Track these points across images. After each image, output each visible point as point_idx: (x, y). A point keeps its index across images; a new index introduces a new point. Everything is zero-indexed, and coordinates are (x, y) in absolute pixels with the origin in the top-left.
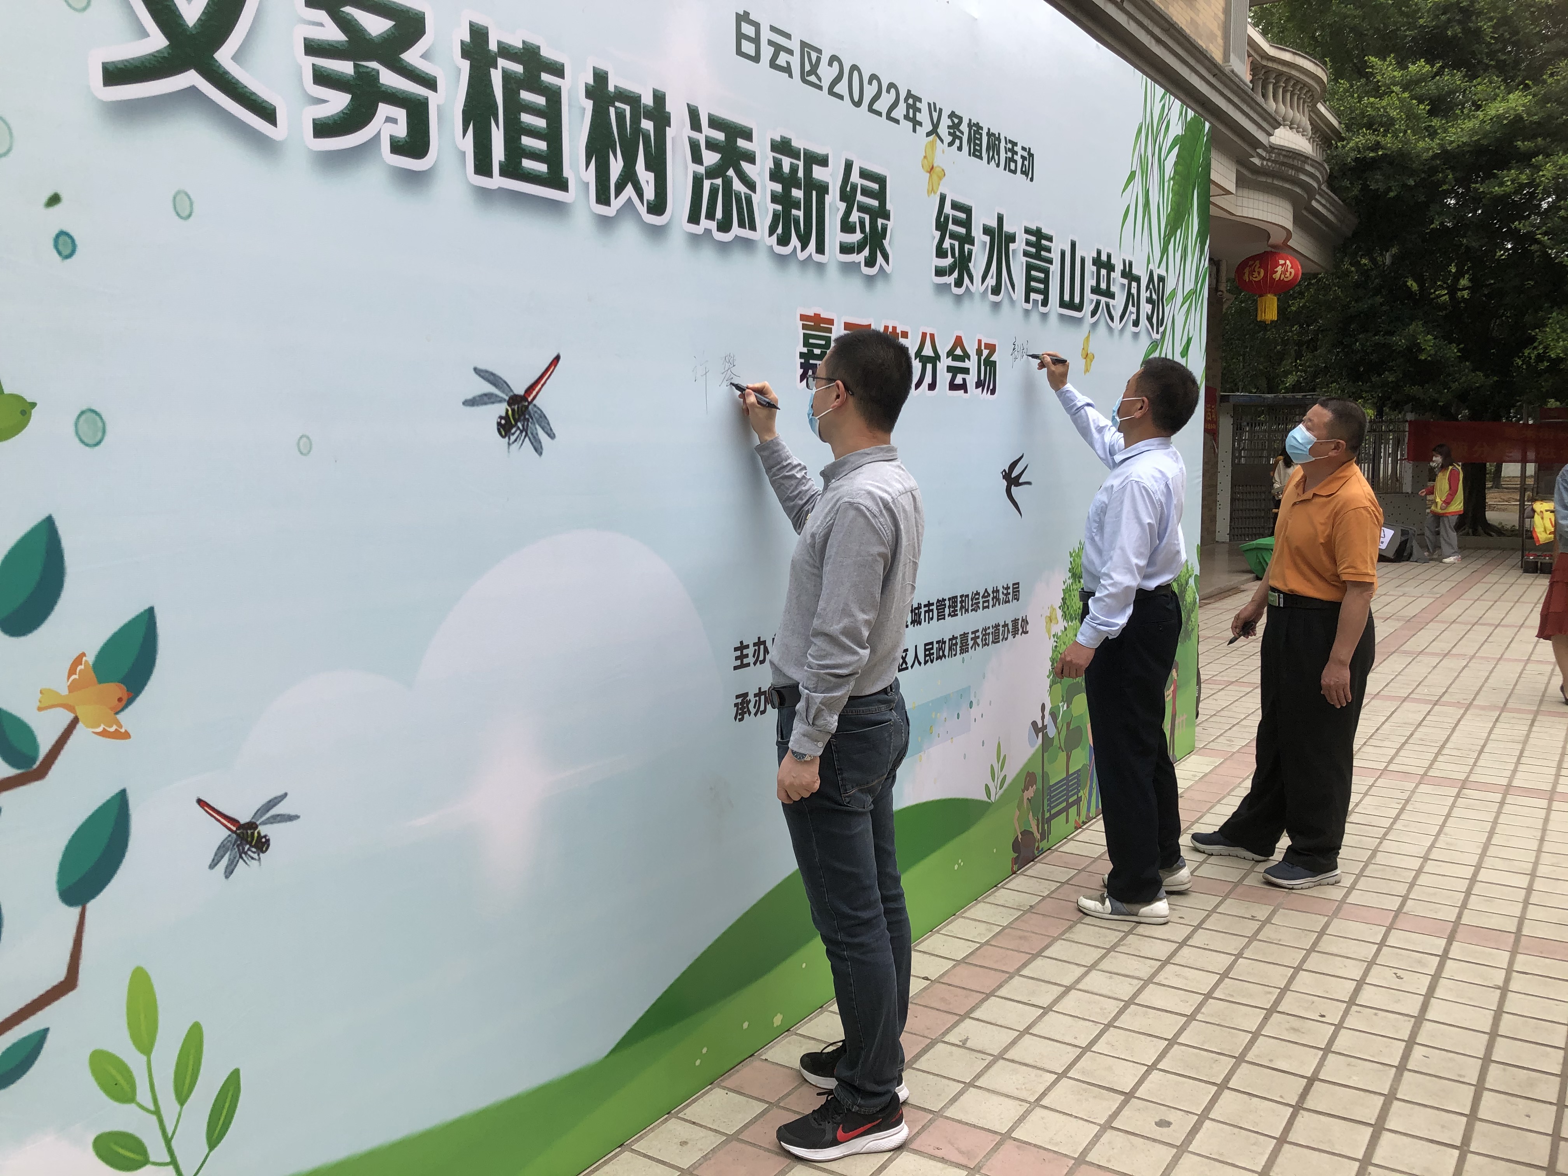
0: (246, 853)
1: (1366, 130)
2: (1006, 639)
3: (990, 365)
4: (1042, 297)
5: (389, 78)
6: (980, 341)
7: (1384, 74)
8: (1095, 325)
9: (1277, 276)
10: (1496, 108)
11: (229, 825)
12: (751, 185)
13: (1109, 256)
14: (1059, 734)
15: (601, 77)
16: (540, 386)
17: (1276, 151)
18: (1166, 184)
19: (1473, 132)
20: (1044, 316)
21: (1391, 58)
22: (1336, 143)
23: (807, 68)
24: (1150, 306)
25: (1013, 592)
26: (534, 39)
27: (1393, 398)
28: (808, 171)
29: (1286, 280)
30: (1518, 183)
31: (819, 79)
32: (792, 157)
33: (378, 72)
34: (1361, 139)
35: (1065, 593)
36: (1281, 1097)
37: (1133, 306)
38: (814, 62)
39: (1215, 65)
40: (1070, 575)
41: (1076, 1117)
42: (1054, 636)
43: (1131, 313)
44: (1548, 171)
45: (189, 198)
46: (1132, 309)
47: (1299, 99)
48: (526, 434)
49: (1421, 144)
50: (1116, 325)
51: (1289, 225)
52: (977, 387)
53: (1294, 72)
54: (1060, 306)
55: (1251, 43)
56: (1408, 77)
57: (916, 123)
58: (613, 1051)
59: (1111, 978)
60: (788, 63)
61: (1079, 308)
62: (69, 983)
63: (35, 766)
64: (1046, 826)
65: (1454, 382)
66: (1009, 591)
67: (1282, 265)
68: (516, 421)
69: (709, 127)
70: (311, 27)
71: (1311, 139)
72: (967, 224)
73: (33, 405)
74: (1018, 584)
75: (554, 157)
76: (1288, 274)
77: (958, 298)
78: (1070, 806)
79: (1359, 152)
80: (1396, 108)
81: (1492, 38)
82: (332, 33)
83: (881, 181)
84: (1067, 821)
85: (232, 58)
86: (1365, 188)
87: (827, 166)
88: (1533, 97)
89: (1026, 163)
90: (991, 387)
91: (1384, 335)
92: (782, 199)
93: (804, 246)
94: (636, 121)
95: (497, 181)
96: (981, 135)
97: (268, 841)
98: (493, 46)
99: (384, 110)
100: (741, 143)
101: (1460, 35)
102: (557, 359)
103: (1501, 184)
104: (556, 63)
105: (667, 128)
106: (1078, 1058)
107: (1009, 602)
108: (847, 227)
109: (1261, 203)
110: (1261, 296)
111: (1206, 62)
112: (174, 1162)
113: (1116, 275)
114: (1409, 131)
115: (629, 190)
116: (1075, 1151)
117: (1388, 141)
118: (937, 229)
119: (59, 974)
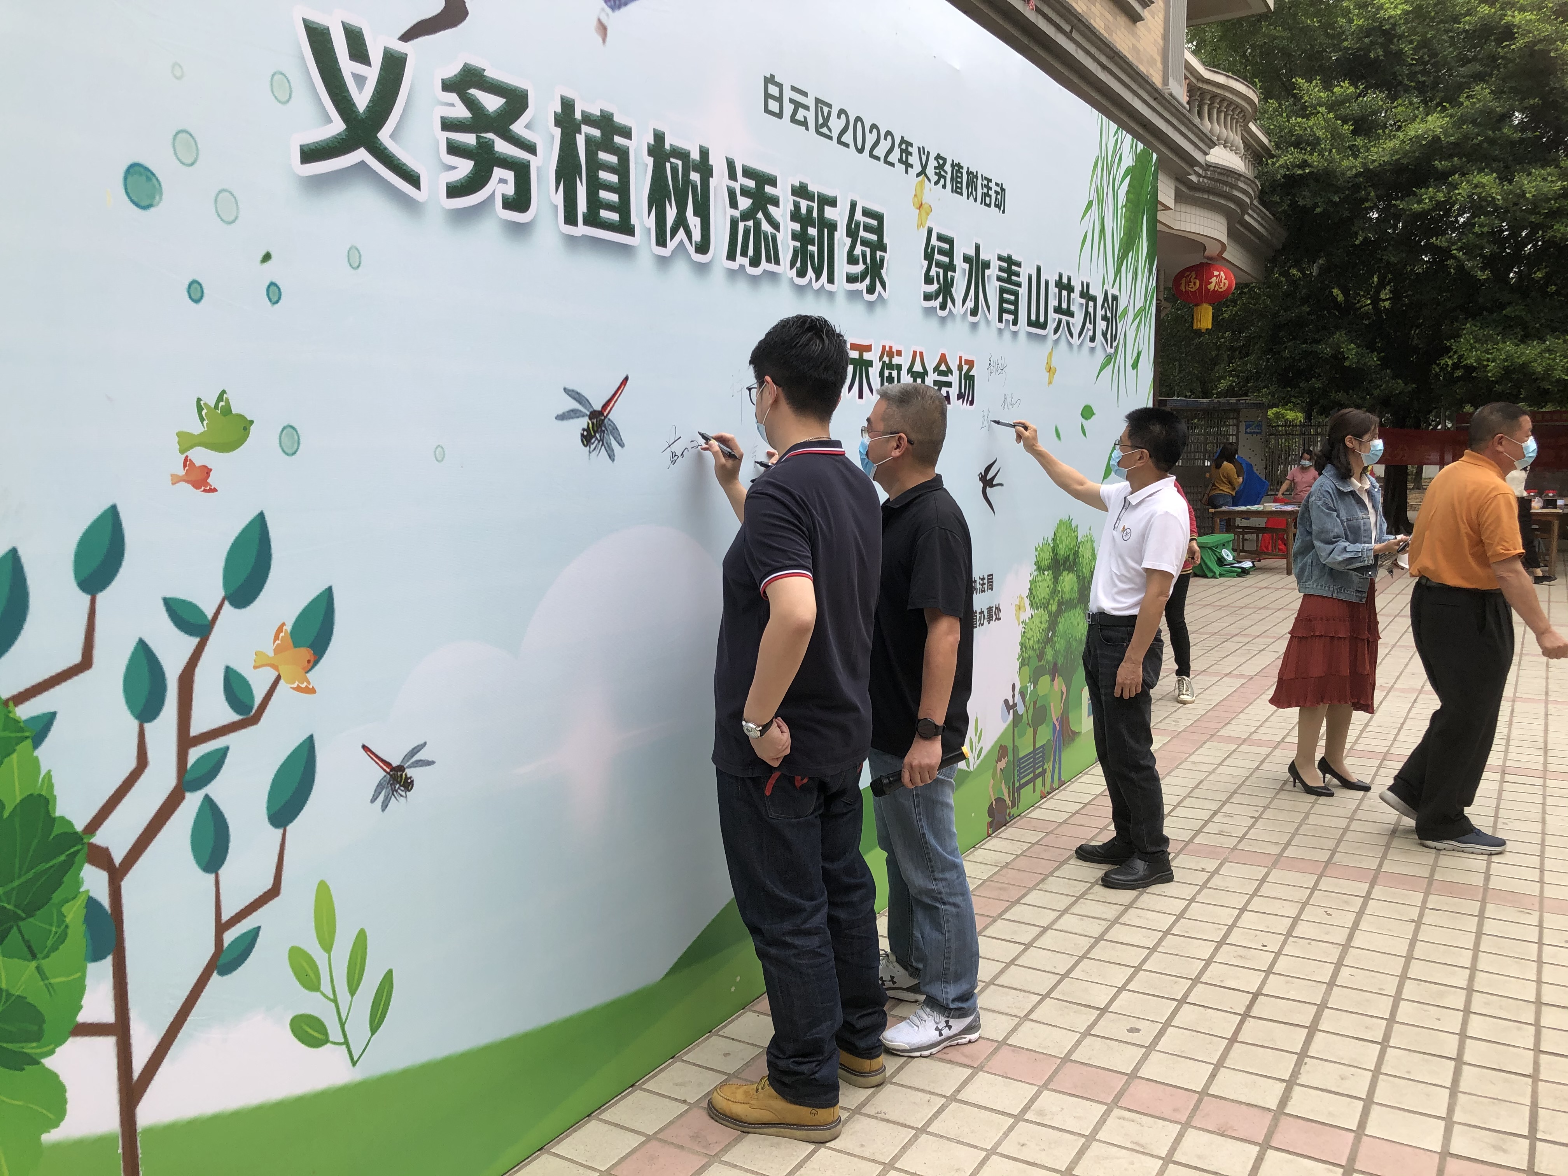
0: (397, 791)
1: (1294, 149)
2: (983, 625)
3: (970, 379)
4: (1013, 317)
5: (502, 147)
6: (961, 358)
7: (1311, 95)
8: (1057, 341)
9: (1211, 287)
10: (1416, 129)
11: (385, 767)
12: (776, 226)
13: (1069, 279)
14: (1027, 711)
15: (659, 137)
16: (613, 403)
17: (1212, 168)
18: (1119, 212)
19: (1394, 151)
20: (1015, 334)
21: (1317, 81)
22: (1267, 160)
23: (821, 121)
24: (1105, 323)
25: (988, 583)
26: (609, 108)
27: (1321, 402)
28: (821, 211)
29: (1220, 290)
30: (1436, 200)
31: (830, 130)
32: (809, 200)
33: (493, 142)
34: (1289, 157)
35: (1031, 585)
36: (1231, 1008)
37: (1090, 323)
38: (826, 115)
39: (1155, 89)
40: (1036, 567)
41: (1060, 1028)
42: (1022, 622)
43: (1088, 330)
44: (1464, 189)
45: (359, 252)
46: (1089, 326)
47: (1232, 119)
48: (603, 444)
49: (1345, 163)
50: (1075, 341)
51: (1224, 239)
52: (958, 399)
53: (1227, 94)
54: (1028, 325)
55: (1188, 67)
56: (1333, 98)
57: (908, 166)
58: (667, 975)
59: (1082, 919)
60: (805, 118)
61: (1044, 326)
62: (274, 892)
63: (252, 714)
64: (1016, 794)
65: (1376, 389)
66: (985, 581)
67: (1217, 276)
68: (595, 432)
69: (743, 176)
70: (447, 107)
71: (1244, 157)
72: (950, 253)
73: (252, 422)
74: (992, 575)
75: (623, 208)
76: (1222, 285)
77: (943, 319)
78: (1036, 777)
79: (1288, 169)
80: (1322, 128)
81: (1412, 59)
82: (461, 112)
83: (879, 217)
84: (1034, 791)
85: (390, 137)
86: (1293, 204)
87: (836, 206)
88: (1450, 118)
89: (999, 197)
90: (970, 399)
91: (1311, 343)
92: (800, 237)
93: (818, 277)
94: (686, 174)
95: (582, 230)
96: (962, 173)
97: (412, 781)
98: (578, 116)
99: (498, 173)
100: (768, 189)
101: (1381, 58)
102: (626, 379)
103: (1420, 202)
104: (625, 127)
105: (710, 179)
106: (1059, 982)
107: (984, 591)
108: (852, 259)
109: (1198, 217)
110: (1197, 305)
111: (1148, 87)
112: (346, 1043)
113: (1075, 295)
114: (1334, 151)
115: (681, 233)
116: (1061, 1053)
117: (1314, 159)
118: (925, 259)
119: (269, 884)
